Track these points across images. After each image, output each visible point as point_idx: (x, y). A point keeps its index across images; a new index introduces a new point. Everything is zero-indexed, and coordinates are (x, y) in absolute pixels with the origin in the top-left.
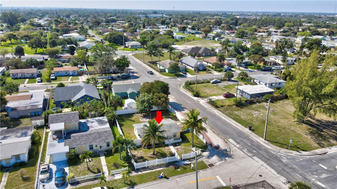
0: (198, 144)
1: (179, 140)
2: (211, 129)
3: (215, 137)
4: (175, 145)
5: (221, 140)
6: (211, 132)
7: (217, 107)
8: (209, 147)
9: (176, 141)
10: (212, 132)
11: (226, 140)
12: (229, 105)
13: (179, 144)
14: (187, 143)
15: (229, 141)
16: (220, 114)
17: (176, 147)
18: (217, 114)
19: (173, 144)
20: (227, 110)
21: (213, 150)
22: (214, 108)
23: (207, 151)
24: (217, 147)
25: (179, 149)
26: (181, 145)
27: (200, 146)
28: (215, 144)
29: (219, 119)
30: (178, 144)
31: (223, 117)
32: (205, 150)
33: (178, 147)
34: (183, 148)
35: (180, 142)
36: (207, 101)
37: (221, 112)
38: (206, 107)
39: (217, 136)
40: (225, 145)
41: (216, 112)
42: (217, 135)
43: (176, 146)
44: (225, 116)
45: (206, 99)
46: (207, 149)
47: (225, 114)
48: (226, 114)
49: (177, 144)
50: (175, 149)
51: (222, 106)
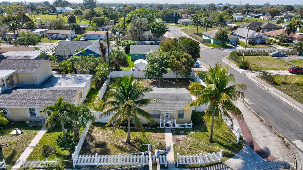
0: (222, 138)
1: (187, 125)
2: (257, 114)
3: (264, 132)
4: (176, 132)
5: (276, 138)
6: (255, 120)
7: (275, 84)
8: (245, 149)
9: (182, 126)
10: (258, 120)
11: (286, 141)
12: (298, 84)
13: (185, 131)
14: (201, 133)
15: (294, 145)
16: (278, 94)
17: (177, 137)
18: (273, 93)
19: (173, 130)
20: (294, 90)
21: (252, 156)
22: (269, 85)
23: (238, 158)
24: (264, 154)
25: (182, 141)
26: (187, 134)
27: (225, 143)
28: (261, 144)
29: (277, 101)
30: (182, 132)
31: (284, 100)
32: (234, 153)
33: (181, 137)
34: (190, 141)
35: (188, 128)
36: (258, 75)
37: (282, 91)
38: (256, 82)
39: (266, 130)
40: (285, 151)
41: (273, 90)
42: (267, 128)
43: (178, 134)
44: (288, 99)
45: (258, 73)
46: (240, 152)
47: (289, 95)
48: (291, 96)
49: (180, 132)
50: (174, 140)
51: (284, 83)
